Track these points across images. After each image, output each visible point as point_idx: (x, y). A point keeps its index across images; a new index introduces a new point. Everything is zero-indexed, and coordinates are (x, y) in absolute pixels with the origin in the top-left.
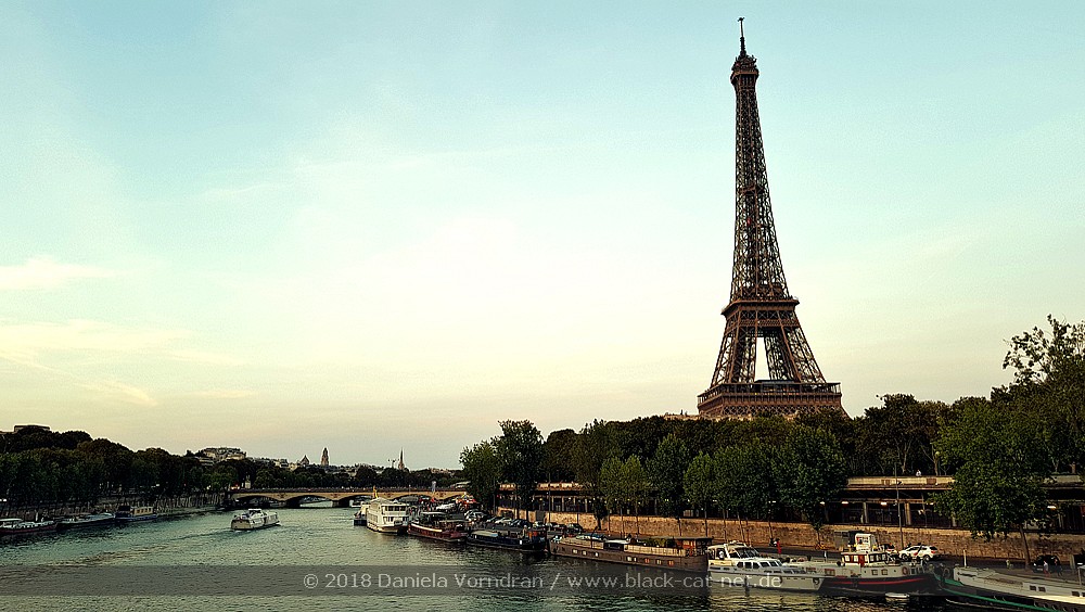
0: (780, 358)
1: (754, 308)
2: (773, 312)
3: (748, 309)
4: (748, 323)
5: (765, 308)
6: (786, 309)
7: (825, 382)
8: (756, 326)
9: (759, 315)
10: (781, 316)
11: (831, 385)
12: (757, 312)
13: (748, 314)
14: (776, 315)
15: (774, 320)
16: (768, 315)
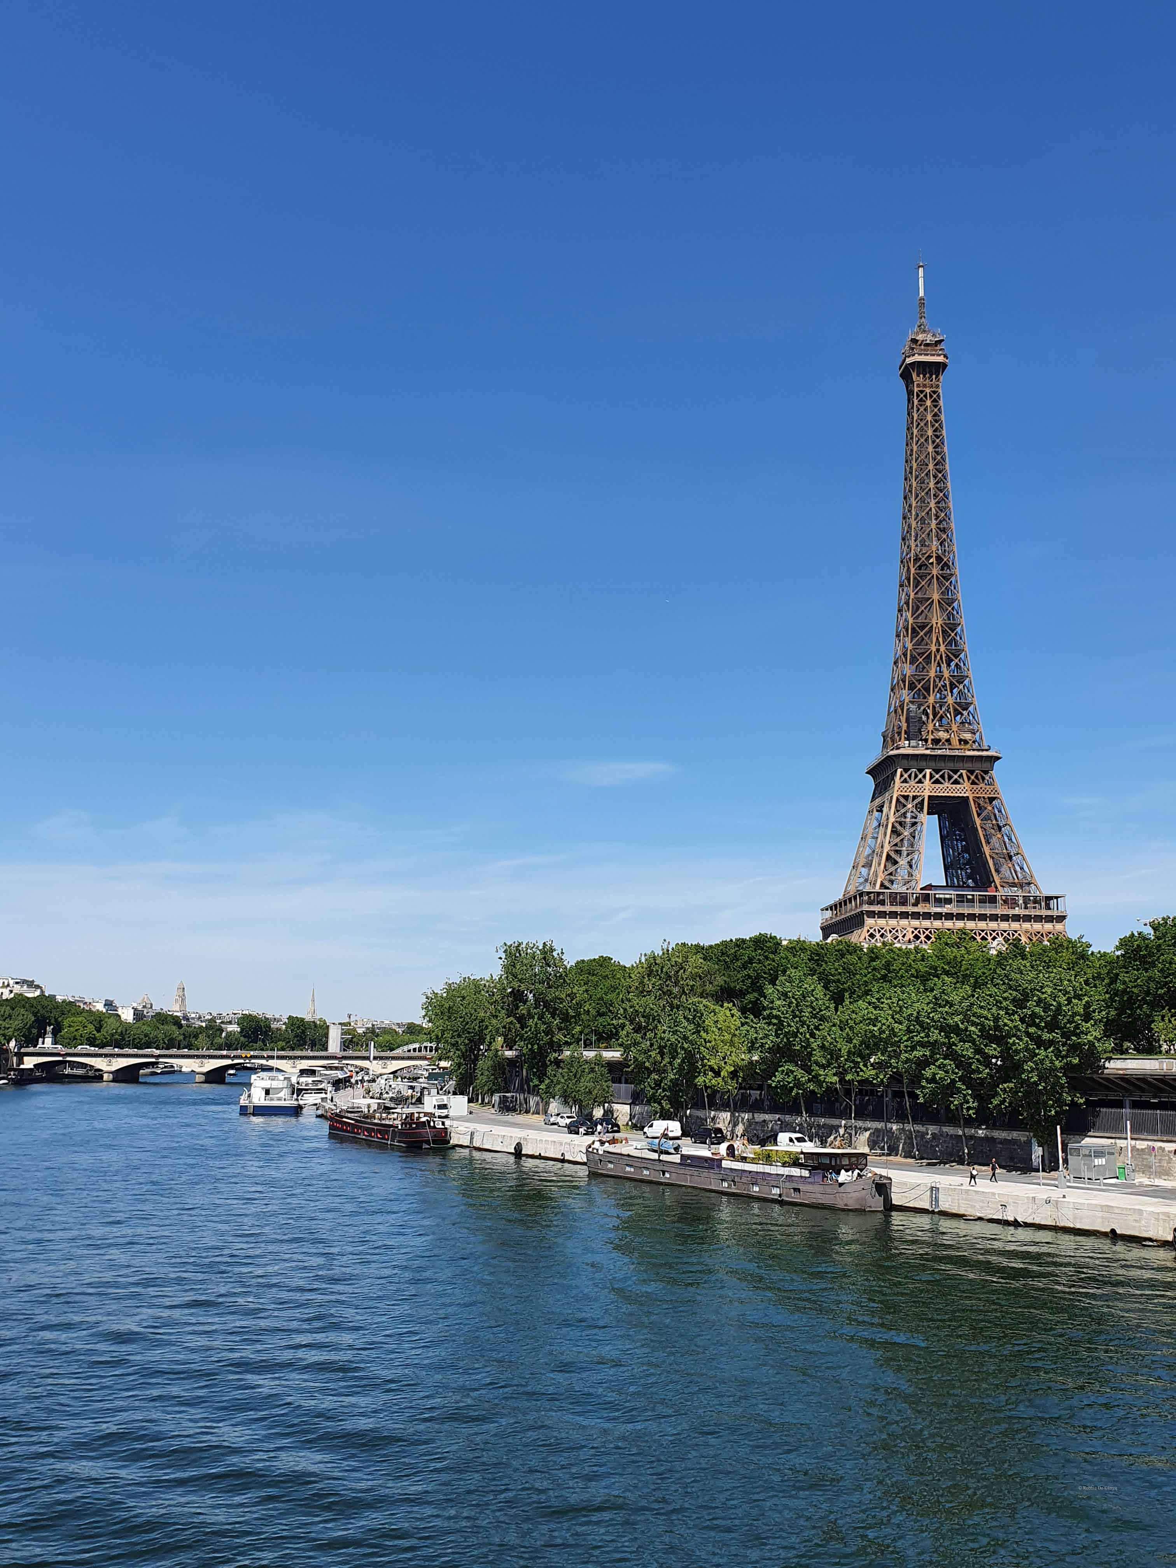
0: (966, 849)
1: (922, 764)
2: (955, 771)
3: (914, 765)
4: (912, 789)
5: (941, 765)
6: (979, 766)
7: (1038, 894)
8: (927, 794)
9: (931, 777)
10: (969, 778)
11: (1049, 899)
12: (928, 771)
13: (913, 775)
14: (961, 776)
15: (958, 786)
16: (946, 776)
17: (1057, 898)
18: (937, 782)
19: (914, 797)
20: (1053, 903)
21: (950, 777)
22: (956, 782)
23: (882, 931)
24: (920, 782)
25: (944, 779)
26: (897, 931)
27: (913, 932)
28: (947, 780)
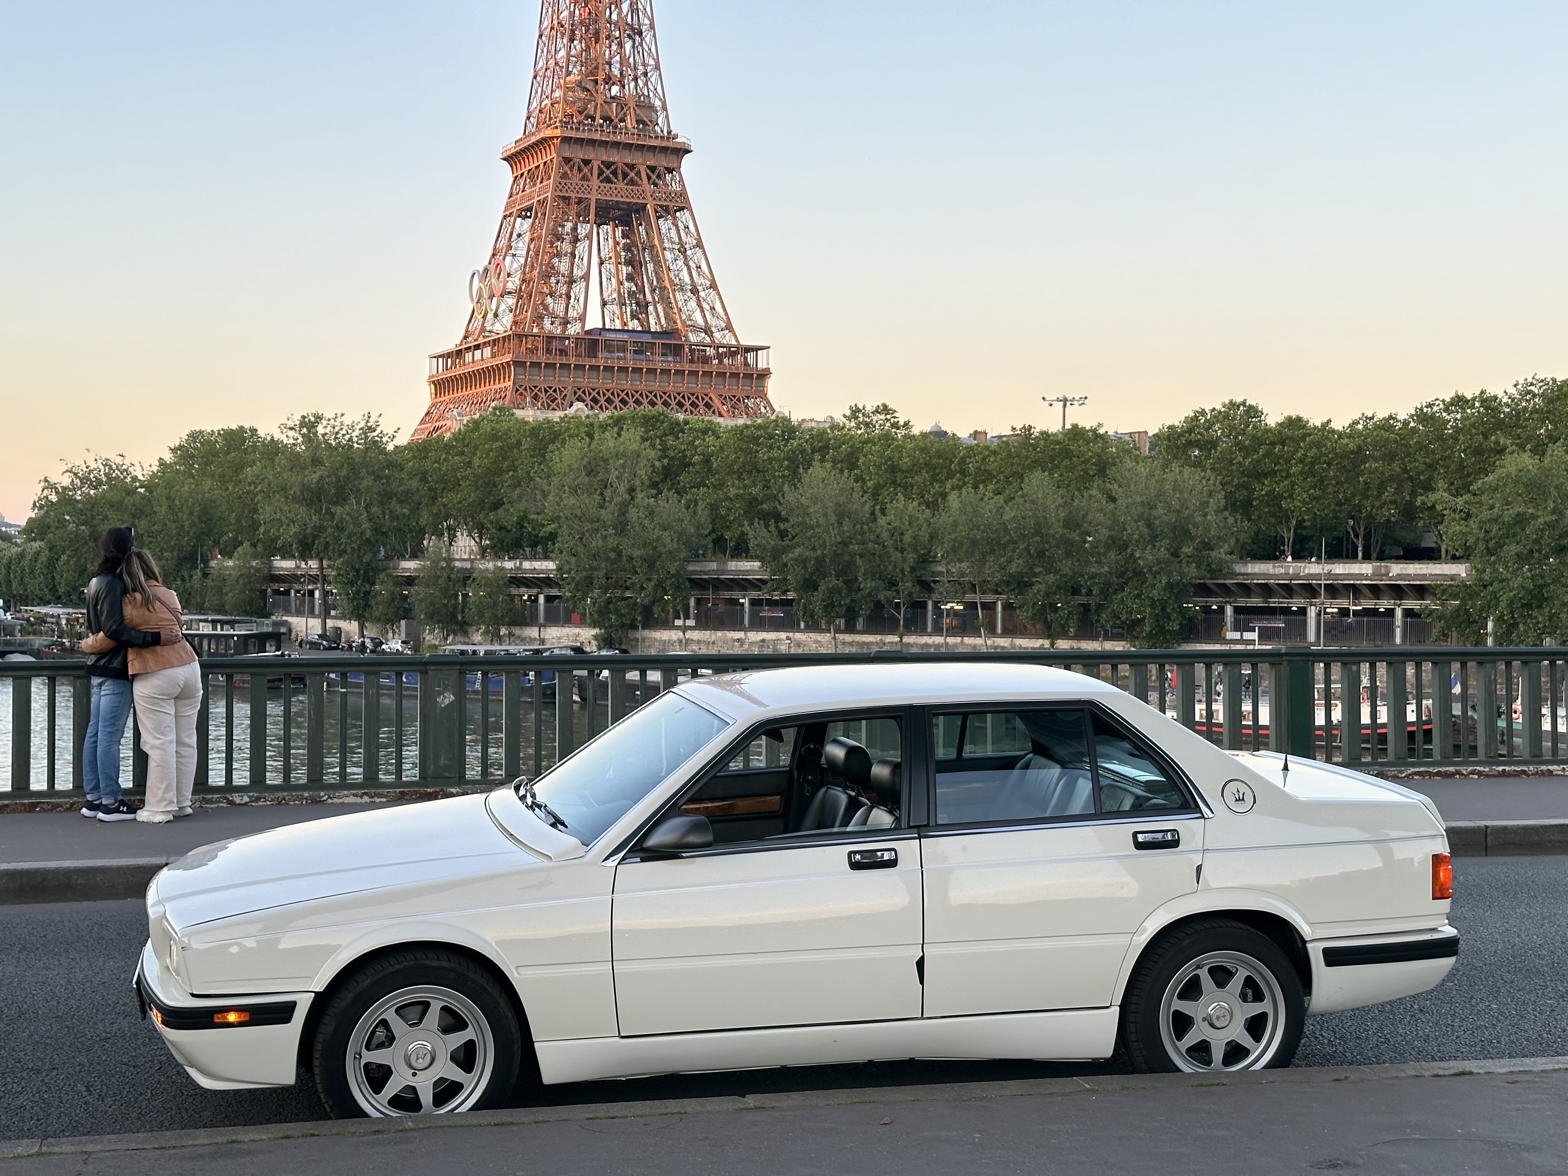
0: (630, 278)
1: (589, 153)
2: (632, 167)
3: (578, 154)
4: (574, 188)
5: (614, 156)
6: (662, 162)
7: (734, 342)
8: (594, 197)
9: (601, 173)
10: (649, 178)
11: (748, 349)
12: (596, 164)
13: (576, 168)
14: (638, 174)
15: (635, 188)
16: (619, 171)
17: (756, 349)
18: (608, 180)
19: (580, 201)
20: (750, 356)
21: (625, 175)
22: (632, 182)
23: (536, 391)
24: (584, 178)
25: (617, 178)
26: (555, 391)
27: (575, 393)
28: (620, 177)
